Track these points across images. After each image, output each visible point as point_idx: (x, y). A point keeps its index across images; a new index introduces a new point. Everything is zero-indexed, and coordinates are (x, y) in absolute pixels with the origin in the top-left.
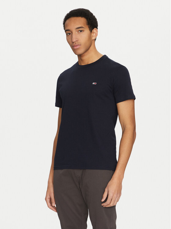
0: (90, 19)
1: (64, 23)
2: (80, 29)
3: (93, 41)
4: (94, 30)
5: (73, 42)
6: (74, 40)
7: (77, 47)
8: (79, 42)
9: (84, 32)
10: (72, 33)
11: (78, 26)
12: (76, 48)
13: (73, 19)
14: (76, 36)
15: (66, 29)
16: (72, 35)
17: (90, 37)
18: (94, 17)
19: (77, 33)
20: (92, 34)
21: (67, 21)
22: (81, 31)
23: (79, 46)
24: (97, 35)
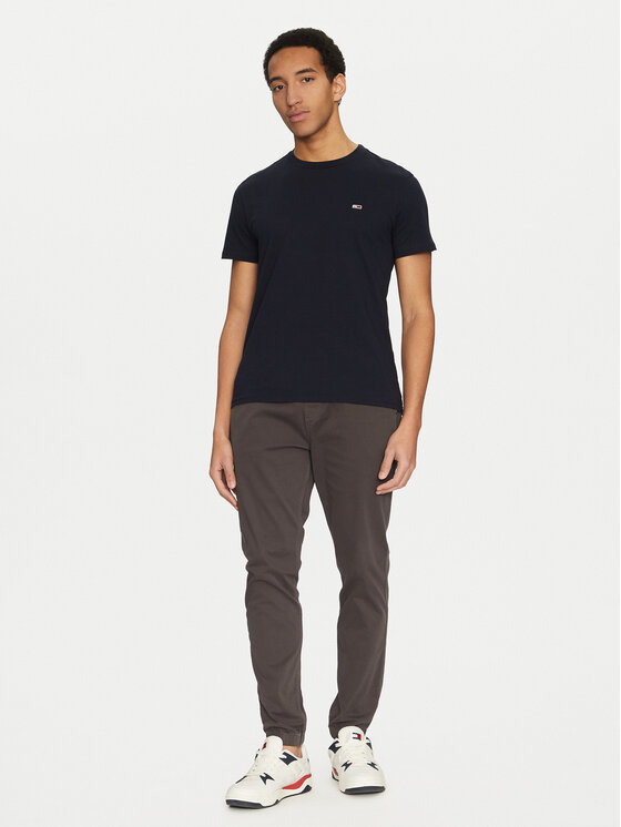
0: (328, 52)
1: (266, 65)
2: (307, 75)
3: (336, 105)
4: (338, 79)
5: (290, 106)
6: (292, 101)
7: (301, 118)
8: (303, 104)
9: (315, 82)
10: (287, 84)
11: (301, 68)
12: (296, 119)
13: (288, 52)
14: (297, 91)
15: (271, 77)
16: (287, 91)
17: (329, 94)
18: (336, 47)
19: (298, 83)
20: (334, 89)
21: (274, 59)
22: (308, 80)
23: (304, 115)
24: (343, 91)
